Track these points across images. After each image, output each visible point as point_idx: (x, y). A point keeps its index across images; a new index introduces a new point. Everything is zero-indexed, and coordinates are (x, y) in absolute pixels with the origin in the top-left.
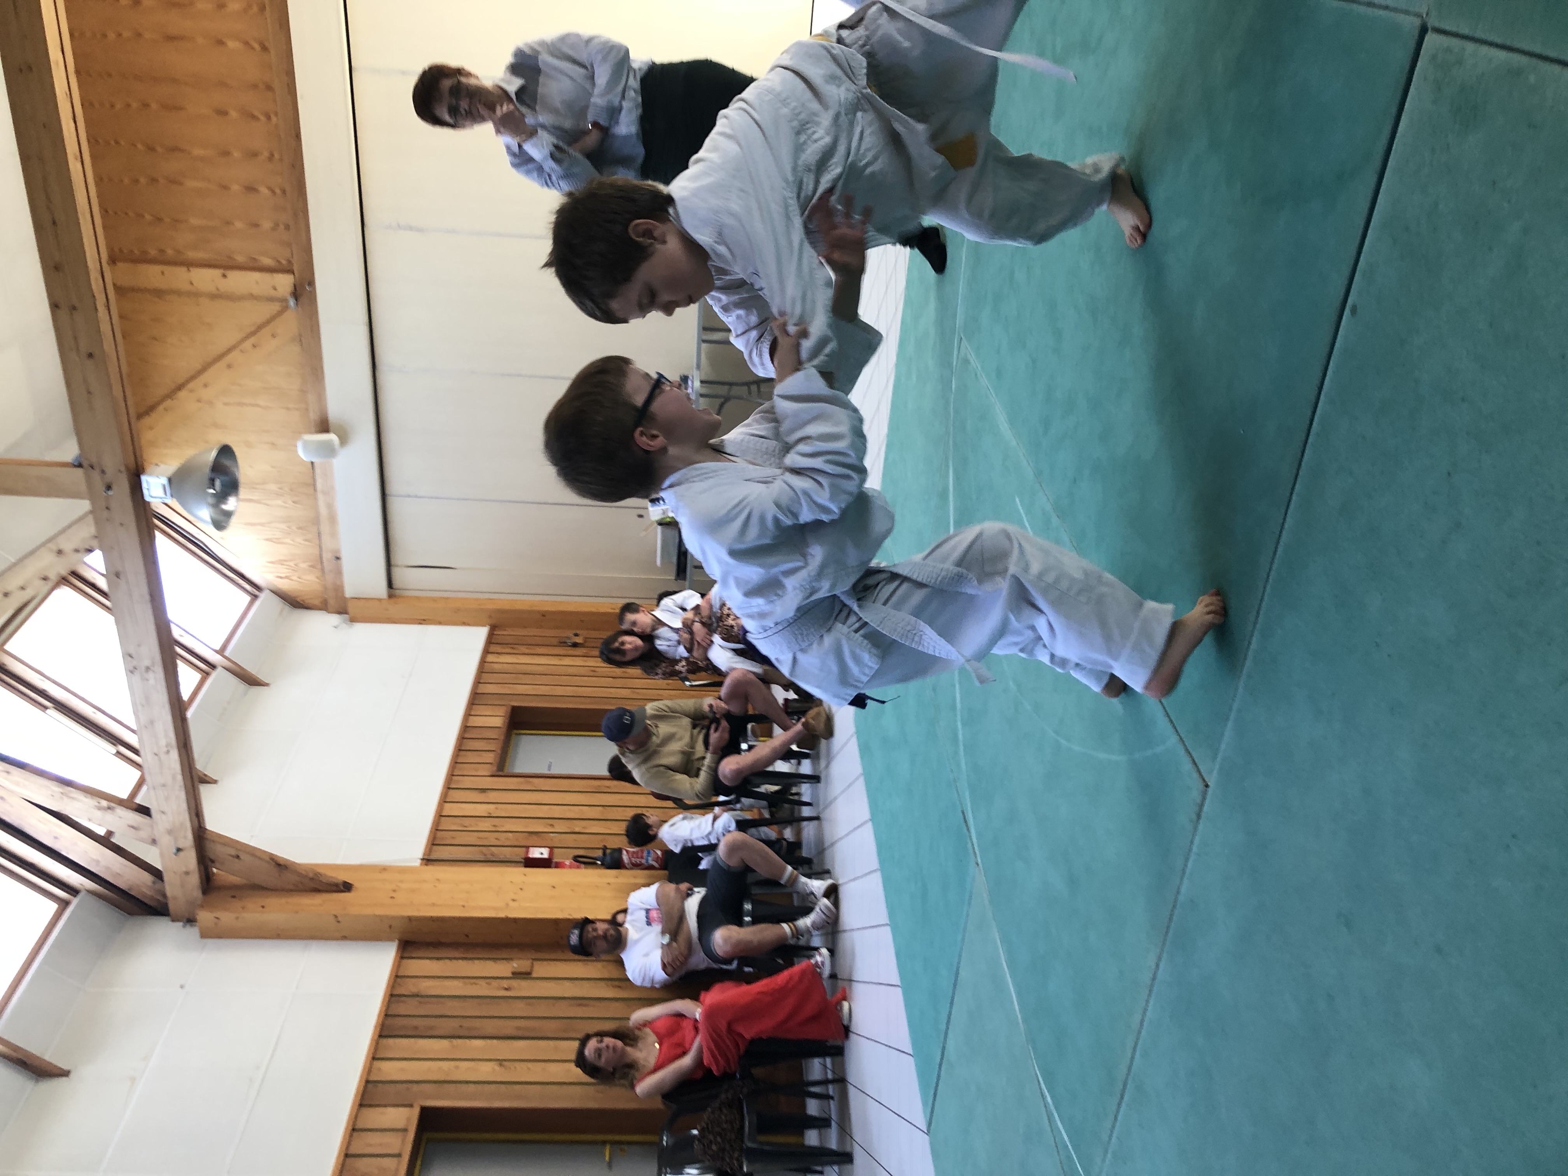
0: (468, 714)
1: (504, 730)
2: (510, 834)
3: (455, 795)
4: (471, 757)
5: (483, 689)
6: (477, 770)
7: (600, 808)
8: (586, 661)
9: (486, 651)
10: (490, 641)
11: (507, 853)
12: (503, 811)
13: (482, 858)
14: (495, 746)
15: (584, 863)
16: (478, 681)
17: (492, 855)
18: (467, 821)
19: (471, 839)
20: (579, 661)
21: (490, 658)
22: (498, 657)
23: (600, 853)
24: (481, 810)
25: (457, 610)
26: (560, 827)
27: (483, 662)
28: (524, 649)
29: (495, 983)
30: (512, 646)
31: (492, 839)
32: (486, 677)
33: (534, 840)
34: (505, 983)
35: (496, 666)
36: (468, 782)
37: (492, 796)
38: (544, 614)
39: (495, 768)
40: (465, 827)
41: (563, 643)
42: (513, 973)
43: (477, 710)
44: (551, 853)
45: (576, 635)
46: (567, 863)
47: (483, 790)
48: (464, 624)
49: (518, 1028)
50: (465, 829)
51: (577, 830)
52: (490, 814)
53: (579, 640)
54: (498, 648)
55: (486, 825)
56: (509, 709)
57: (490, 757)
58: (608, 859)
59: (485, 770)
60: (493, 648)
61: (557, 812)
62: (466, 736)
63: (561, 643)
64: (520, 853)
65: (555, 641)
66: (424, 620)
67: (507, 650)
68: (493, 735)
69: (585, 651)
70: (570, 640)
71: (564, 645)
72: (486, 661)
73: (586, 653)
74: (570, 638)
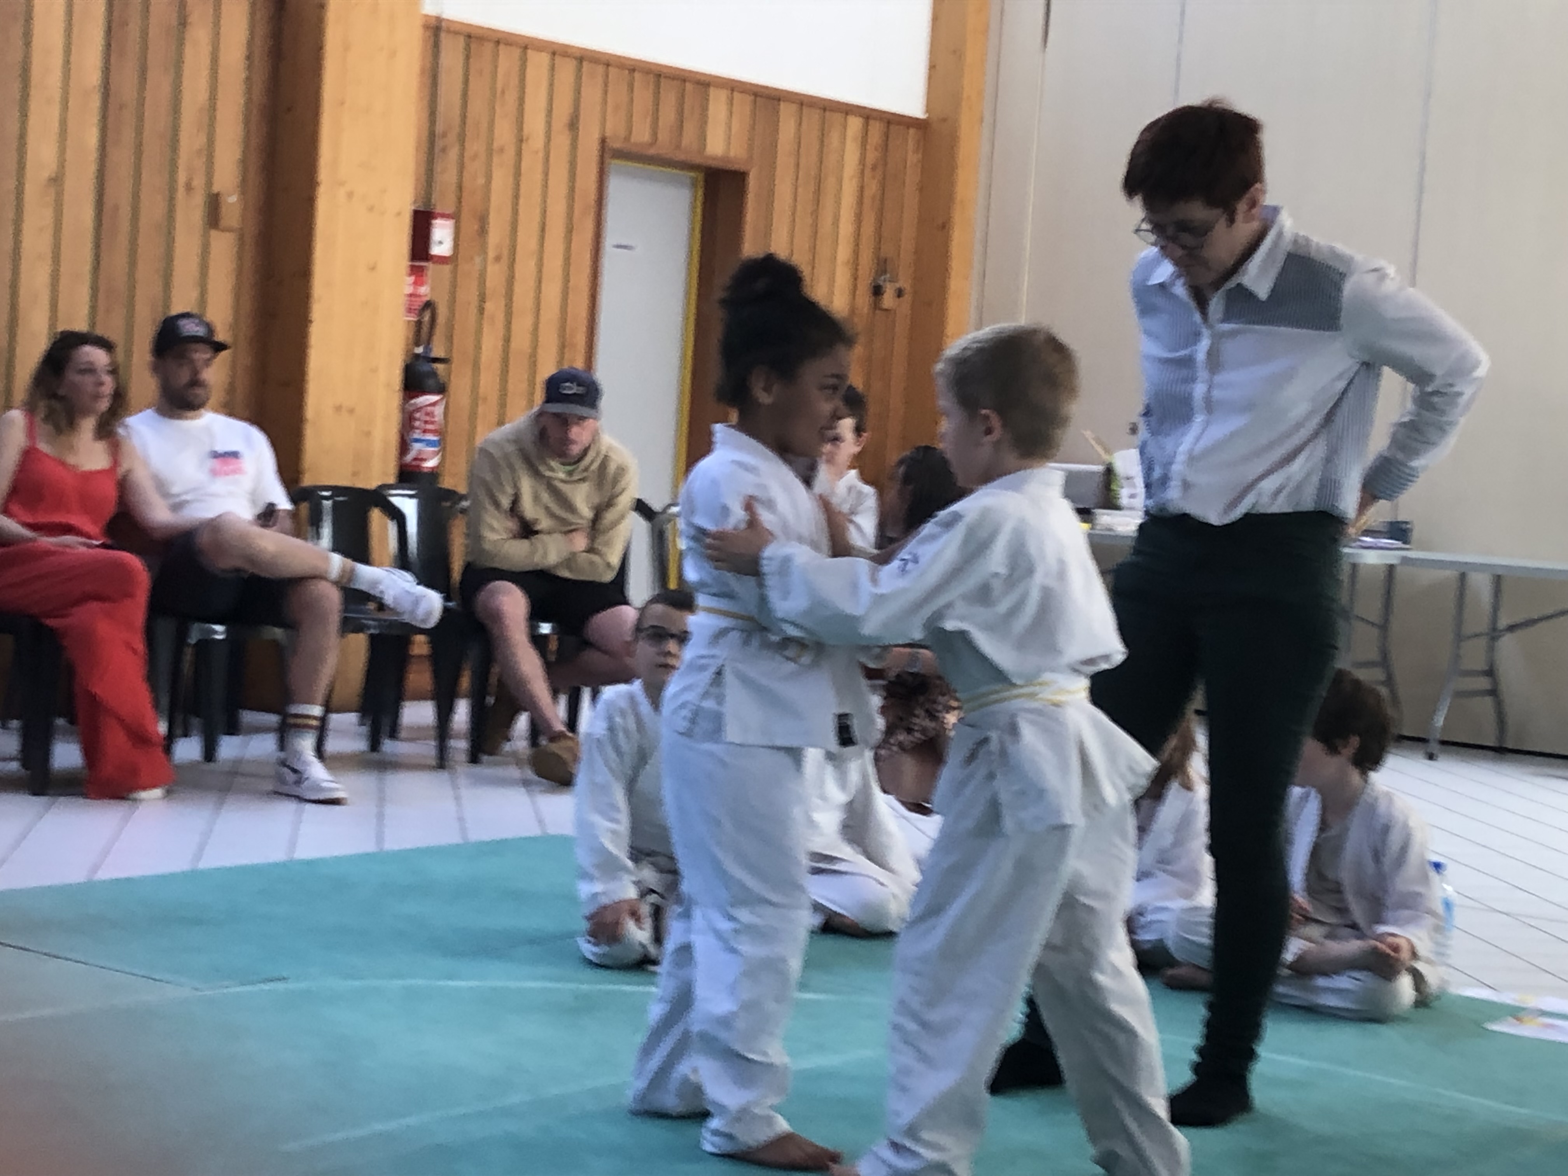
0: (734, 87)
1: (698, 160)
2: (483, 180)
3: (566, 71)
4: (643, 96)
5: (787, 112)
6: (616, 110)
9: (868, 115)
10: (892, 122)
11: (447, 176)
12: (532, 165)
13: (439, 128)
14: (665, 142)
15: (419, 324)
16: (804, 102)
17: (444, 150)
18: (511, 97)
19: (477, 107)
20: (841, 301)
21: (855, 124)
22: (855, 140)
23: (438, 351)
24: (535, 124)
25: (958, 54)
26: (495, 274)
27: (847, 110)
28: (872, 188)
29: (200, 164)
30: (880, 166)
31: (475, 147)
32: (812, 118)
33: (470, 226)
34: (199, 182)
35: (834, 139)
36: (592, 94)
37: (561, 141)
38: (945, 227)
39: (617, 145)
40: (502, 97)
41: (882, 266)
42: (217, 195)
43: (743, 103)
44: (442, 260)
45: (900, 293)
46: (424, 290)
47: (573, 125)
48: (932, 67)
49: (116, 208)
50: (498, 97)
51: (488, 306)
52: (527, 141)
53: (888, 299)
54: (875, 137)
55: (504, 133)
56: (742, 167)
57: (641, 135)
58: (425, 367)
59: (615, 127)
60: (876, 130)
61: (525, 268)
62: (689, 86)
64: (444, 202)
65: (887, 250)
67: (872, 156)
68: (689, 137)
69: (863, 312)
70: (890, 281)
71: (880, 269)
72: (848, 116)
73: (859, 314)
74: (893, 281)
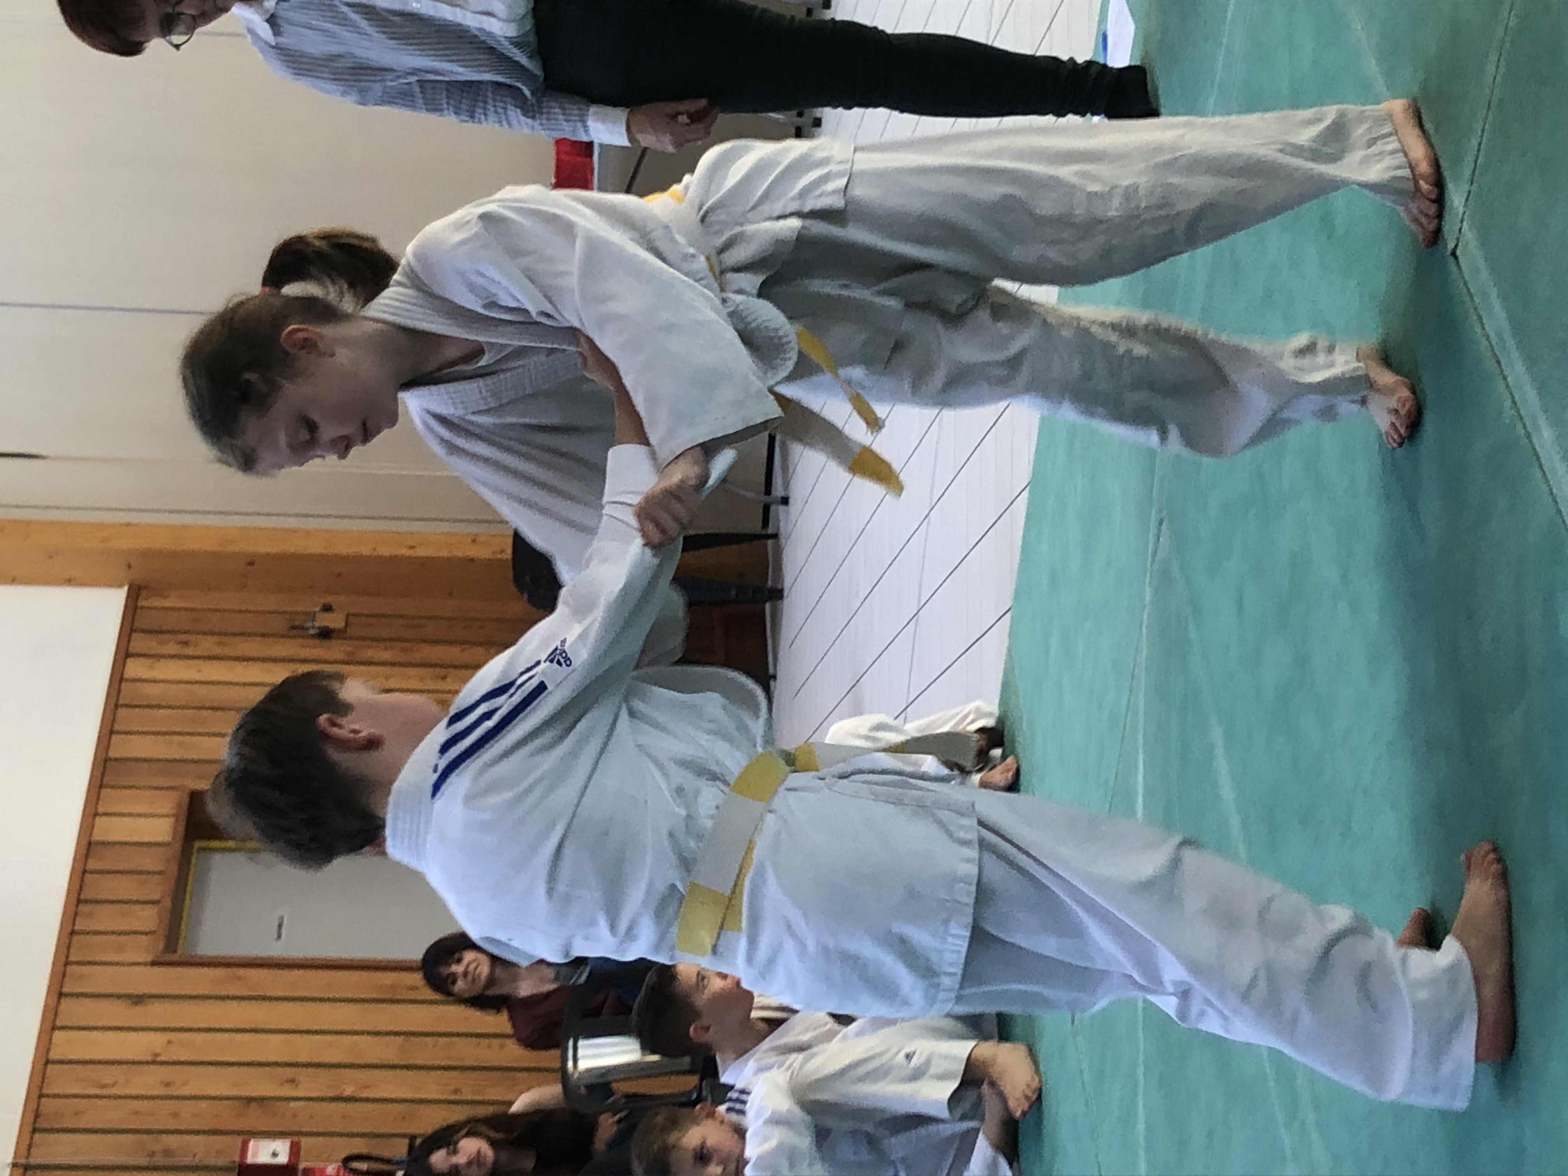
0: (92, 812)
1: (177, 850)
2: (203, 1104)
3: (74, 1012)
4: (105, 918)
5: (121, 748)
6: (121, 949)
7: (400, 1039)
9: (124, 652)
10: (131, 624)
11: (198, 1148)
13: (143, 1161)
14: (156, 889)
15: (367, 1173)
16: (110, 728)
17: (167, 1153)
18: (105, 1074)
19: (117, 1115)
21: (134, 668)
22: (151, 667)
24: (136, 1045)
26: (311, 1085)
27: (117, 678)
28: (208, 645)
30: (185, 637)
32: (127, 719)
33: (257, 1119)
35: (153, 691)
36: (101, 979)
37: (157, 1013)
38: (251, 561)
39: (161, 946)
40: (104, 1086)
41: (297, 629)
43: (111, 800)
44: (295, 1150)
45: (327, 608)
46: (330, 1170)
47: (138, 999)
48: (69, 582)
50: (105, 1092)
51: (348, 1091)
52: (156, 1055)
53: (335, 621)
54: (149, 644)
55: (146, 1082)
56: (184, 798)
57: (149, 918)
59: (138, 950)
60: (139, 643)
61: (303, 1048)
62: (92, 865)
63: (293, 628)
64: (227, 1152)
65: (279, 624)
67: (172, 648)
68: (151, 862)
69: (350, 649)
70: (313, 620)
71: (300, 632)
72: (126, 676)
73: (352, 653)
74: (313, 616)
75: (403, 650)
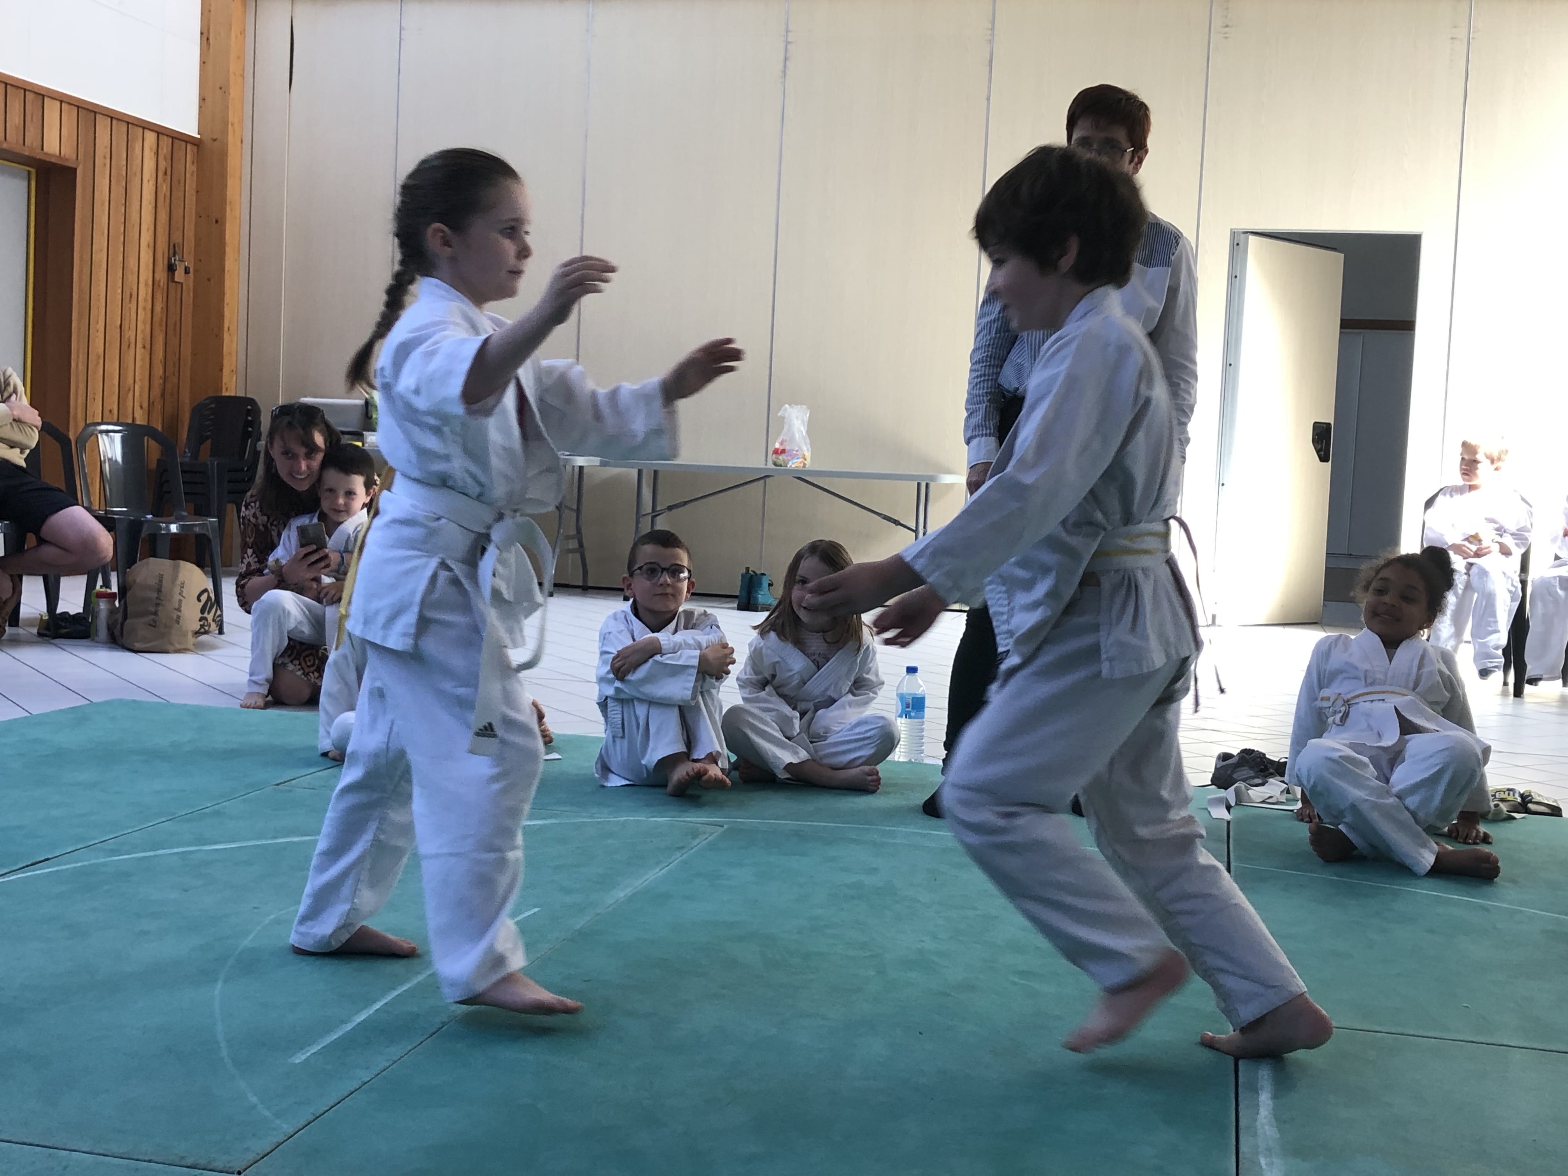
0: (63, 100)
1: (40, 156)
5: (102, 123)
8: (146, 284)
9: (160, 132)
10: (176, 137)
14: (13, 140)
16: (113, 117)
20: (146, 275)
21: (151, 137)
22: (151, 150)
25: (224, 89)
27: (145, 126)
28: (164, 189)
30: (169, 172)
32: (120, 128)
35: (138, 146)
38: (220, 222)
41: (174, 250)
43: (70, 115)
45: (187, 271)
48: (202, 99)
53: (179, 275)
54: (165, 149)
56: (73, 166)
60: (166, 142)
62: (30, 96)
63: (174, 247)
65: (177, 237)
66: (208, 39)
67: (163, 164)
68: (32, 137)
69: (162, 284)
70: (179, 260)
71: (172, 251)
72: (145, 131)
73: (159, 286)
74: (181, 261)
75: (161, 320)
